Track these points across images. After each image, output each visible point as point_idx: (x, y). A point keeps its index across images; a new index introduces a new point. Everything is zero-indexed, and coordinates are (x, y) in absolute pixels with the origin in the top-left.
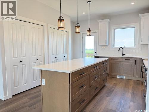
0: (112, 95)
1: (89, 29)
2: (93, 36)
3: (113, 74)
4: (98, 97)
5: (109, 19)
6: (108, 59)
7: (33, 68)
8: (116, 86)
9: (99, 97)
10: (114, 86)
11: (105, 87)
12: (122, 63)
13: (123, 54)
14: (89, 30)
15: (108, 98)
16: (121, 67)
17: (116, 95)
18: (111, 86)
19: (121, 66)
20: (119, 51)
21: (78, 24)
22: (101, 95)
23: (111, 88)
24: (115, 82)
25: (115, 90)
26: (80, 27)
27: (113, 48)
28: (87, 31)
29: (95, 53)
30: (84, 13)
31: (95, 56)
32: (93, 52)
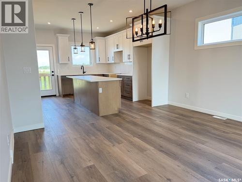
13: (84, 73)
29: (53, 72)
30: (49, 23)
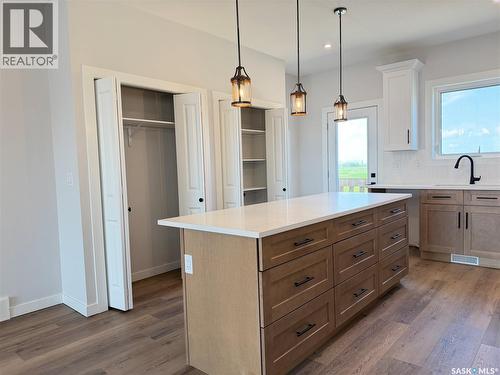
0: (418, 317)
1: (342, 97)
2: (365, 120)
3: (435, 248)
4: (369, 322)
5: (417, 60)
6: (409, 195)
7: (161, 222)
8: (438, 290)
9: (371, 323)
10: (433, 291)
11: (400, 291)
12: (467, 209)
13: (473, 180)
14: (342, 102)
15: (402, 328)
16: (463, 224)
17: (434, 318)
18: (423, 288)
19: (464, 220)
20: (457, 167)
21: (299, 85)
22: (380, 317)
23: (421, 296)
24: (438, 276)
25: (432, 303)
26: (305, 93)
27: (438, 157)
28: (336, 104)
29: (373, 175)
30: (328, 46)
31: (374, 186)
32: (364, 174)
